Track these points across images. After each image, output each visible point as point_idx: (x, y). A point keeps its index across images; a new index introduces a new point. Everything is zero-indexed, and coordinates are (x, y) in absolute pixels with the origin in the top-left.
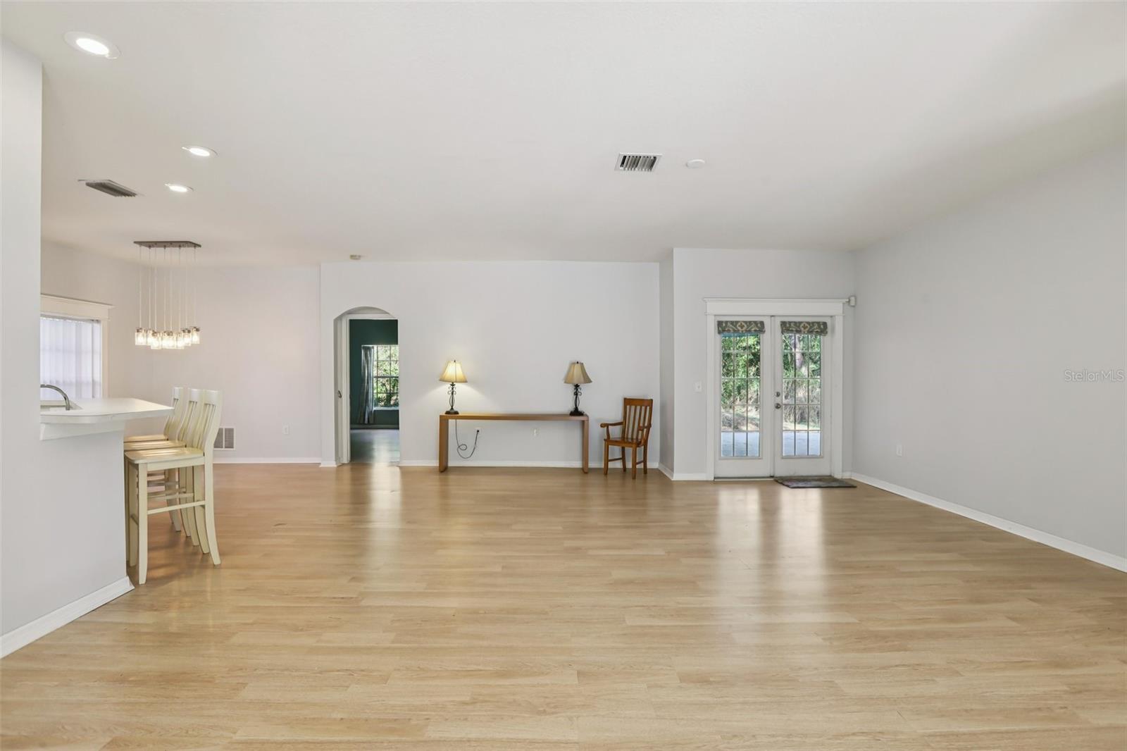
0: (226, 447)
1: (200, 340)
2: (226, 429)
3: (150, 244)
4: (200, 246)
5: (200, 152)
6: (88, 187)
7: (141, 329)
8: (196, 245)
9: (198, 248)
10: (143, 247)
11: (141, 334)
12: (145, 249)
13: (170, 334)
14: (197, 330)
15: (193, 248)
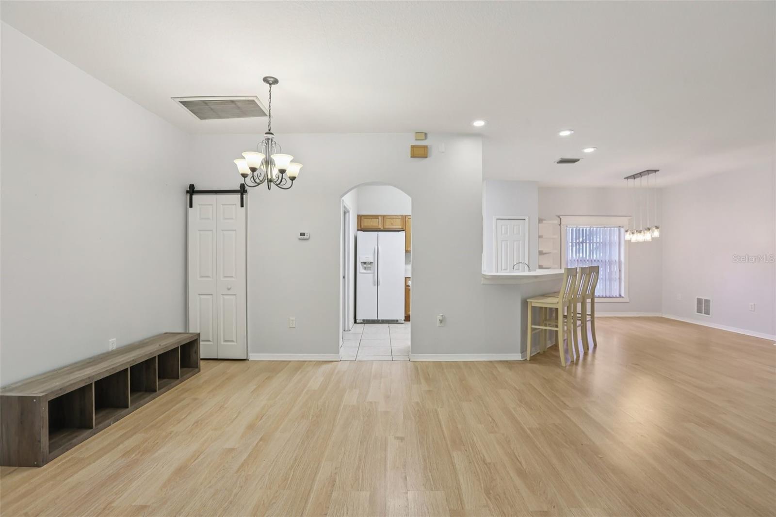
0: (705, 313)
1: (660, 235)
2: (705, 300)
3: (634, 177)
4: (658, 170)
5: (565, 133)
6: (559, 164)
7: (628, 230)
8: (655, 171)
9: (657, 173)
10: (629, 180)
11: (628, 233)
12: (631, 181)
13: (640, 232)
14: (657, 227)
15: (654, 173)
